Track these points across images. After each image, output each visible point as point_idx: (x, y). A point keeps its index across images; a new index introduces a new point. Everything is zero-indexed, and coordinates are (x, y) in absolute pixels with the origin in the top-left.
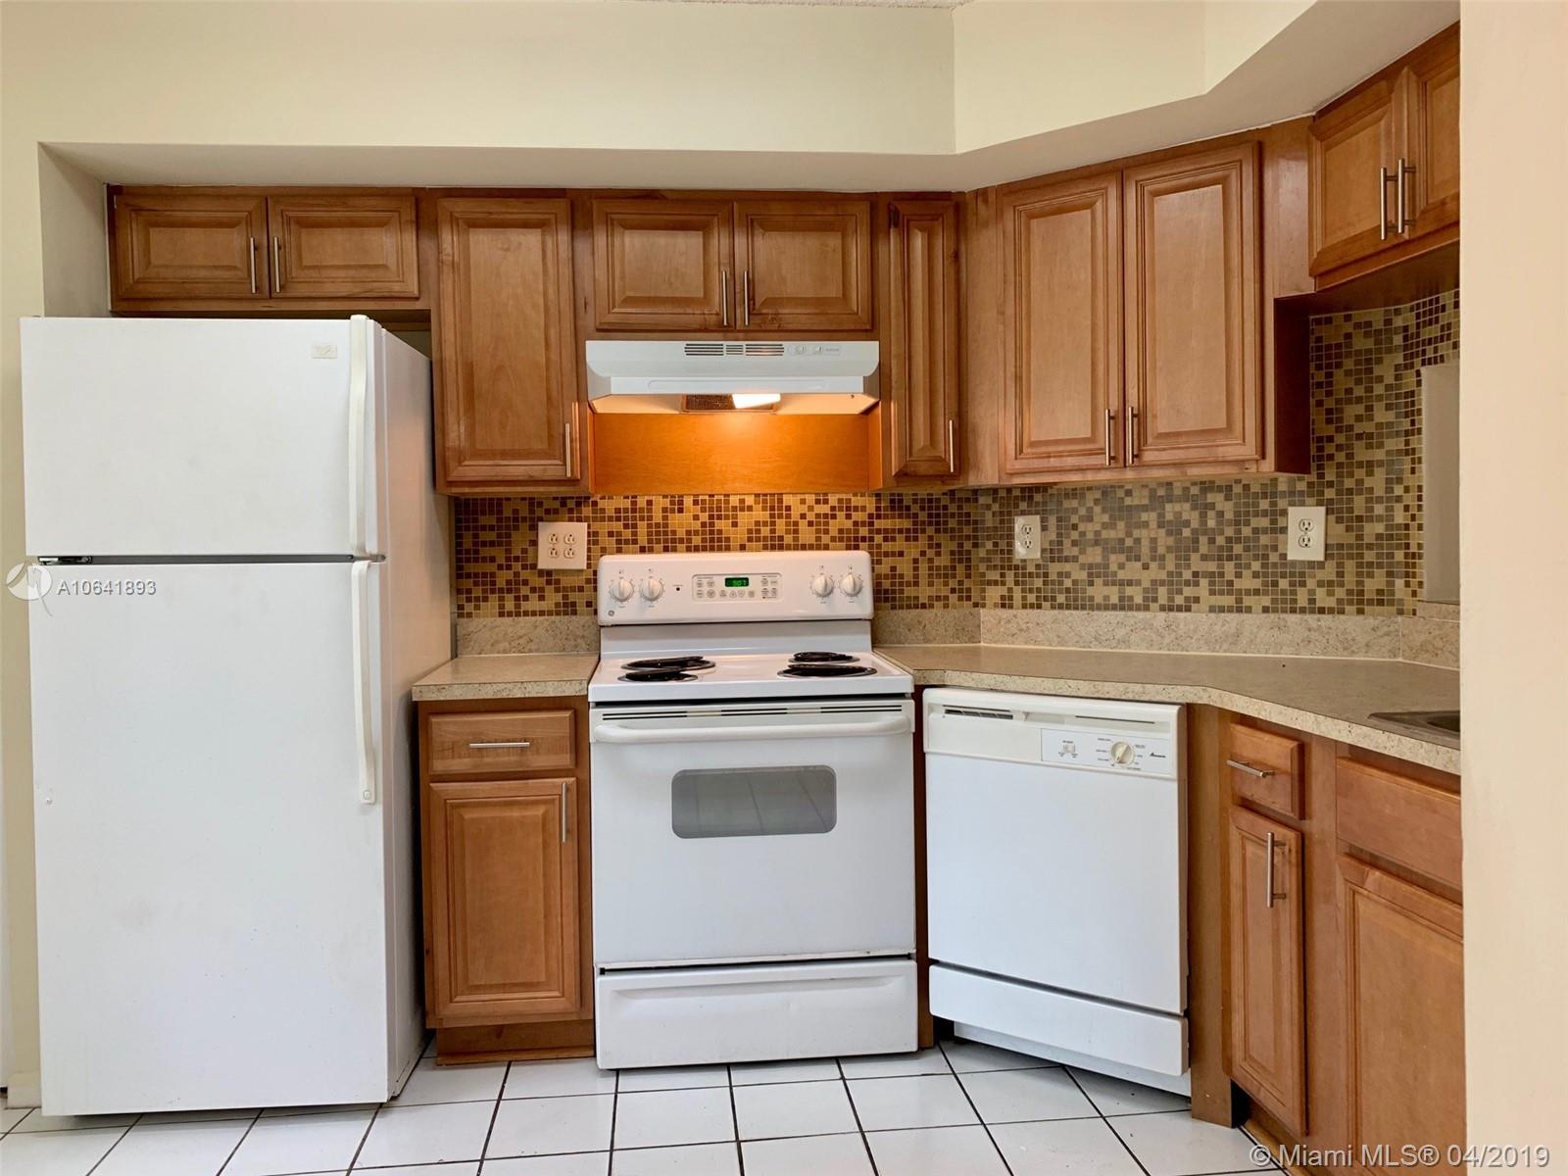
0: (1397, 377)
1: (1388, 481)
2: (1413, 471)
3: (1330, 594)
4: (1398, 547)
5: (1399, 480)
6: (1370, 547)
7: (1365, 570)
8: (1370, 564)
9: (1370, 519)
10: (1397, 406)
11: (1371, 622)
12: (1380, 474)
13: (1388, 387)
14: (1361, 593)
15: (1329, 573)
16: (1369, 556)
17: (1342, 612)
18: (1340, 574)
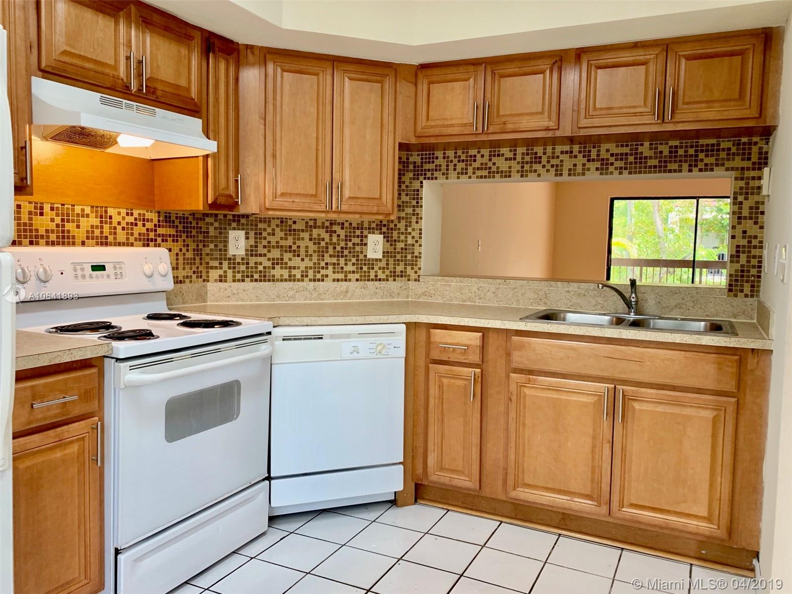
0: (411, 183)
1: (406, 226)
2: (417, 222)
3: (383, 272)
4: (409, 253)
5: (410, 226)
6: (398, 253)
7: (397, 262)
8: (398, 260)
9: (399, 241)
10: (410, 195)
11: (400, 284)
12: (403, 223)
13: (407, 186)
14: (395, 272)
15: (383, 264)
16: (398, 257)
17: (387, 280)
18: (387, 264)
